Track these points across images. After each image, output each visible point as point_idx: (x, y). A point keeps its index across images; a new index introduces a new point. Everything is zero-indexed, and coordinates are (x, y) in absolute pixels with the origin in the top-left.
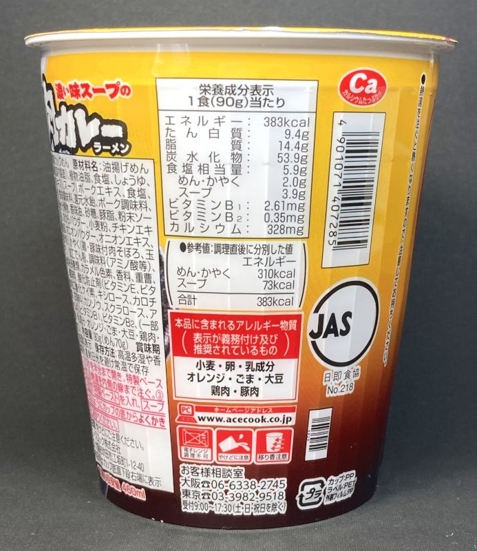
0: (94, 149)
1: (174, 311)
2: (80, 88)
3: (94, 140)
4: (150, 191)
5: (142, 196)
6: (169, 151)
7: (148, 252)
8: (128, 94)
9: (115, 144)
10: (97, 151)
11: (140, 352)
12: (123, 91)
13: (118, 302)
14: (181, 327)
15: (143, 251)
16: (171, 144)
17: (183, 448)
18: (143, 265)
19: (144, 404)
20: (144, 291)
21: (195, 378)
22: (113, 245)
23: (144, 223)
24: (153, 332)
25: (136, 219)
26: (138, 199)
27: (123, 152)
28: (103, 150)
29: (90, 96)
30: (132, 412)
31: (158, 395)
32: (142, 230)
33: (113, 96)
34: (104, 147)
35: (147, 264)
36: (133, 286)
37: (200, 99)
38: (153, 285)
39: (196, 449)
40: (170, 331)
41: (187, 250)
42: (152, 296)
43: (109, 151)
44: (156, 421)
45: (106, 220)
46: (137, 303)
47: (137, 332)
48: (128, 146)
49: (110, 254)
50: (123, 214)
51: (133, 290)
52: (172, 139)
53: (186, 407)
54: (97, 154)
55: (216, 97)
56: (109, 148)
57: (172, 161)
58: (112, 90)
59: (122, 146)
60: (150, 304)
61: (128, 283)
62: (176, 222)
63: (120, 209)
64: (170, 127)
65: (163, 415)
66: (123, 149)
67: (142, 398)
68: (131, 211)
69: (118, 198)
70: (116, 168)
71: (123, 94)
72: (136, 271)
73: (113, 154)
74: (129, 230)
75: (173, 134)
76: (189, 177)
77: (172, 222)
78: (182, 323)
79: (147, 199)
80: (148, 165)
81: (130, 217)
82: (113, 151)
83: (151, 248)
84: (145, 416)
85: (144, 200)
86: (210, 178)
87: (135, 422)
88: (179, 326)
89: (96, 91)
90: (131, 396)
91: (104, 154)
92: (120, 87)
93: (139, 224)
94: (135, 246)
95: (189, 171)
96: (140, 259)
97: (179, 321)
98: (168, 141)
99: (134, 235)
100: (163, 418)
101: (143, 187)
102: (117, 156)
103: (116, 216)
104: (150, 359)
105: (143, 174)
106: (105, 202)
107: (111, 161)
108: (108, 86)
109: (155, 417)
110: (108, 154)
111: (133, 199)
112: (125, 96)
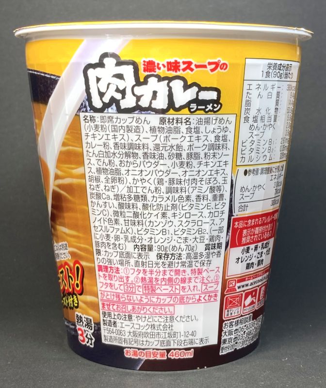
0: (190, 109)
1: (235, 217)
2: (181, 64)
3: (190, 102)
4: (231, 136)
5: (225, 140)
6: (247, 108)
7: (224, 179)
8: (225, 69)
9: (209, 105)
10: (192, 110)
11: (207, 251)
12: (222, 67)
13: (193, 218)
14: (238, 227)
15: (220, 179)
16: (248, 103)
17: (226, 311)
18: (219, 188)
19: (204, 287)
20: (217, 207)
21: (240, 260)
22: (196, 177)
23: (224, 159)
24: (219, 234)
25: (218, 156)
26: (221, 142)
27: (215, 110)
28: (197, 109)
29: (192, 70)
30: (191, 296)
31: (216, 278)
32: (222, 164)
33: (212, 70)
34: (199, 107)
35: (222, 187)
36: (209, 205)
37: (266, 72)
38: (224, 201)
39: (234, 309)
40: (231, 231)
41: (248, 174)
42: (222, 210)
43: (204, 110)
44: (211, 297)
45: (192, 160)
46: (211, 216)
47: (207, 236)
48: (219, 106)
49: (192, 184)
50: (209, 154)
51: (209, 208)
52: (249, 99)
53: (232, 282)
54: (192, 112)
55: (274, 71)
56: (204, 107)
57: (247, 115)
58: (213, 66)
59: (215, 105)
60: (220, 215)
61: (205, 202)
62: (244, 156)
63: (206, 151)
64: (249, 91)
65: (217, 291)
66: (215, 108)
67: (203, 283)
68: (215, 151)
69: (206, 142)
70: (207, 121)
71: (221, 69)
72: (214, 193)
73: (207, 112)
74: (212, 164)
75: (250, 96)
76: (255, 124)
77: (241, 156)
78: (238, 224)
79: (228, 142)
80: (232, 118)
81: (214, 156)
82: (207, 110)
83: (226, 176)
84: (203, 296)
85: (226, 143)
86: (264, 125)
87: (194, 303)
88: (236, 227)
89: (197, 66)
90: (192, 285)
91: (198, 112)
92: (220, 64)
93: (220, 160)
94: (215, 176)
95: (256, 121)
96: (218, 185)
97: (236, 223)
98: (247, 101)
99: (215, 168)
100: (217, 293)
101: (226, 134)
102: (210, 113)
103: (202, 155)
104: (213, 254)
105: (228, 125)
106: (193, 147)
107: (203, 117)
108: (210, 64)
109: (211, 294)
110: (202, 112)
111: (218, 143)
112: (223, 70)
